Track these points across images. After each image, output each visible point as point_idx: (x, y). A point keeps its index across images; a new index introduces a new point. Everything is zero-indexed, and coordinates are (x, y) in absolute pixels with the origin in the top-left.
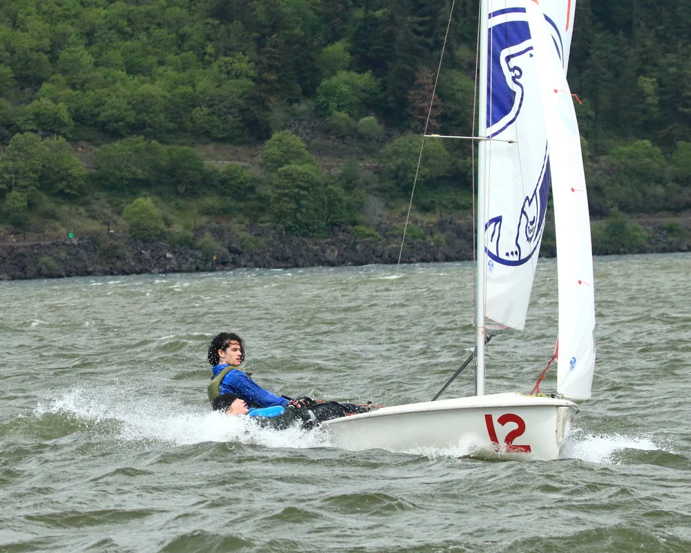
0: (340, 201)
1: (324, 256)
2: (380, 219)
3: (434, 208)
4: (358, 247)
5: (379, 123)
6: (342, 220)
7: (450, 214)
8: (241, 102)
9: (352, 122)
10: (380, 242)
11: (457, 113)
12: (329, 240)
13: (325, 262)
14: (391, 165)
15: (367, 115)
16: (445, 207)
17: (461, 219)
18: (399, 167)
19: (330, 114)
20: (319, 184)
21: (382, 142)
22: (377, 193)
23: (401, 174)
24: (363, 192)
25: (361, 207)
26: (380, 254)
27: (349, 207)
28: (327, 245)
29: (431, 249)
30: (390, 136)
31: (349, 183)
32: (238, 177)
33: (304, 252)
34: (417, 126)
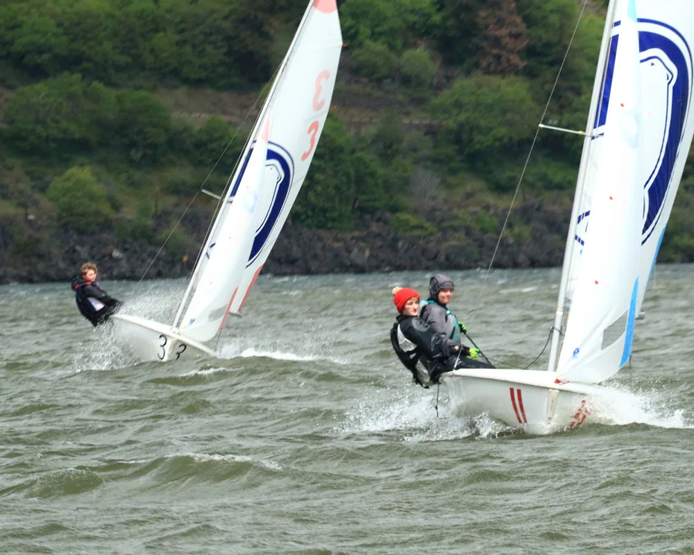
0: (372, 175)
1: (348, 258)
2: (432, 203)
3: (513, 188)
4: (400, 244)
5: (433, 59)
6: (377, 204)
7: (537, 196)
8: (227, 25)
9: (393, 56)
10: (432, 238)
11: (548, 45)
12: (357, 233)
13: (351, 265)
14: (451, 123)
15: (415, 45)
16: (532, 186)
17: (554, 203)
18: (461, 126)
19: (360, 45)
20: (341, 150)
21: (438, 88)
22: (429, 163)
23: (465, 137)
24: (407, 162)
25: (406, 183)
26: (433, 256)
27: (387, 186)
28: (354, 241)
29: (510, 249)
30: (449, 79)
31: (388, 148)
32: (222, 138)
33: (319, 252)
34: (489, 65)
